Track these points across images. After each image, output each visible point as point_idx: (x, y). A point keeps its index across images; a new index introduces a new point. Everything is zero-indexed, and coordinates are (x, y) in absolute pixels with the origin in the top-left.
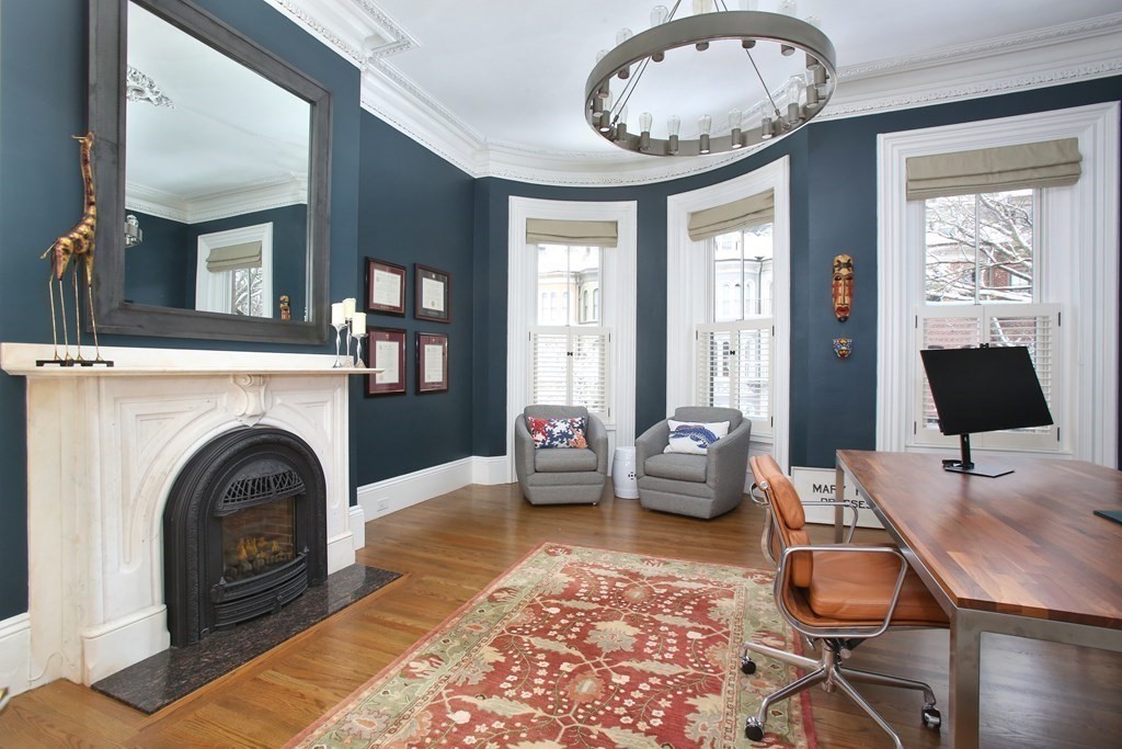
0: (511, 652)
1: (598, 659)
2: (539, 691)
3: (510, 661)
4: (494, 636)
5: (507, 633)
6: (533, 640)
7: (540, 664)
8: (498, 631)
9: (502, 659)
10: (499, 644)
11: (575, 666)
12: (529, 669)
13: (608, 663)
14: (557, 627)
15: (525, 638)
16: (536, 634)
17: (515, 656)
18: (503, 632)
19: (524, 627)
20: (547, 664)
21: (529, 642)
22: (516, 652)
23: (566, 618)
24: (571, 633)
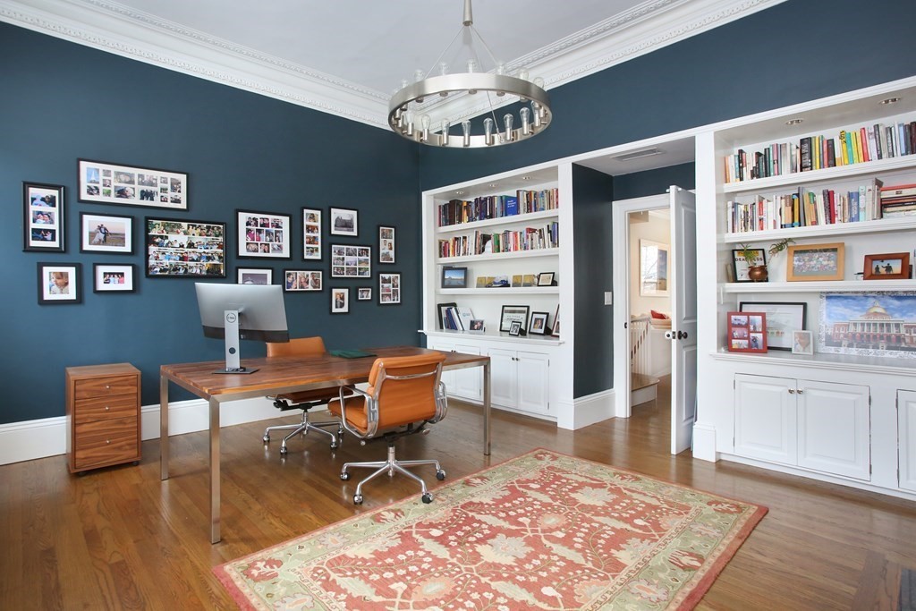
0: (605, 555)
1: (531, 535)
2: (585, 524)
3: (607, 548)
4: (623, 574)
5: (609, 574)
6: (582, 561)
7: (581, 541)
8: (618, 579)
9: (613, 551)
10: (617, 566)
11: (554, 534)
12: (590, 539)
13: (526, 531)
14: (554, 569)
15: (590, 565)
16: (579, 566)
17: (601, 551)
18: (614, 577)
19: (590, 577)
20: (575, 539)
21: (587, 561)
22: (601, 554)
23: (540, 578)
24: (542, 560)
